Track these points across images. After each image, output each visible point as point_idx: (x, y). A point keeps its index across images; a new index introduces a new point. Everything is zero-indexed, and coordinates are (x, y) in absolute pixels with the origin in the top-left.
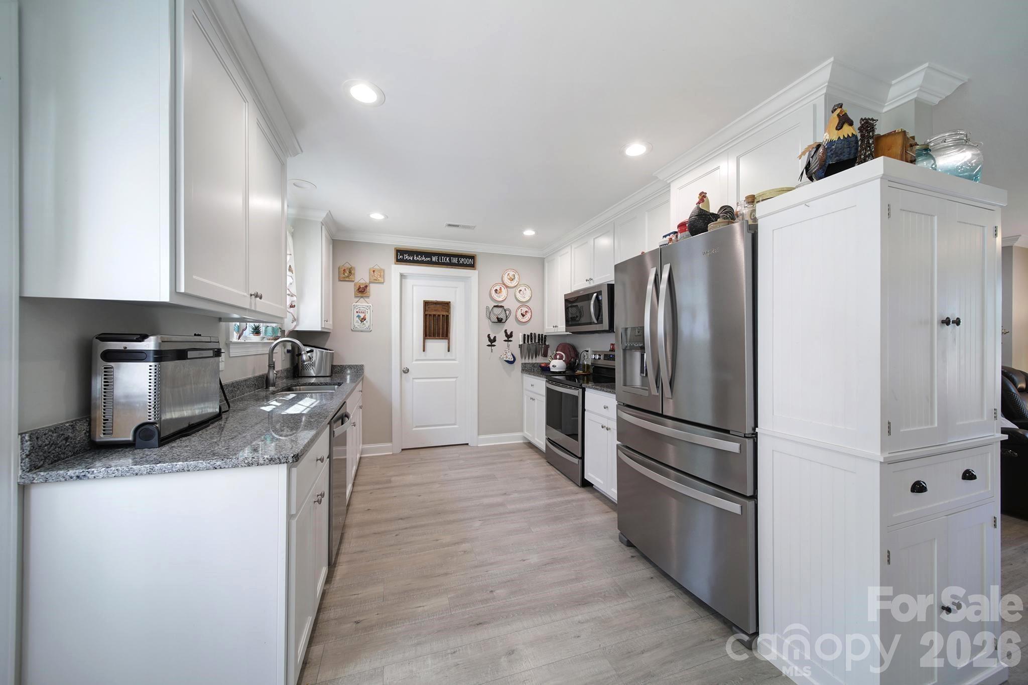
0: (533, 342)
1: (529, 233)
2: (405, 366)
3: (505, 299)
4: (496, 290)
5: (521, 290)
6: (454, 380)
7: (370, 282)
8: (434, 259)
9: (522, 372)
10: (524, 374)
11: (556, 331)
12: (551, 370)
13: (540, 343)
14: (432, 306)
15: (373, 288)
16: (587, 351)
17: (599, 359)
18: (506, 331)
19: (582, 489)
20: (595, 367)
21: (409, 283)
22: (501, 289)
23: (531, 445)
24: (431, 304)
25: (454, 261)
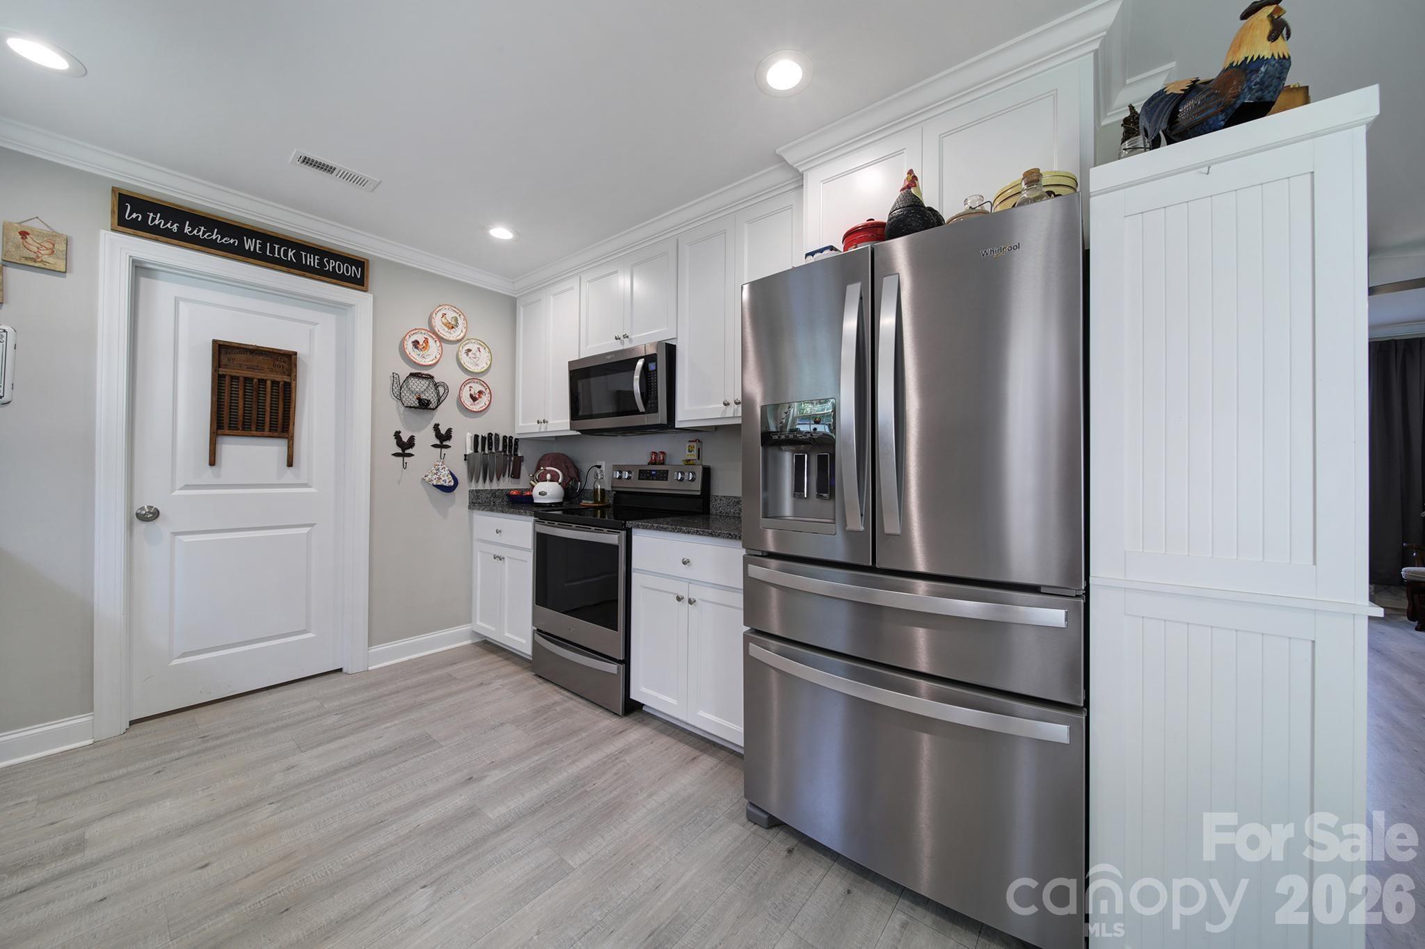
0: (494, 450)
1: (501, 233)
2: (145, 501)
3: (437, 362)
4: (416, 343)
5: (469, 350)
6: (306, 530)
8: (249, 244)
9: (469, 507)
10: (475, 511)
11: (543, 430)
12: (536, 501)
13: (507, 453)
14: (242, 357)
16: (599, 467)
17: (629, 478)
18: (436, 427)
19: (626, 720)
20: (618, 492)
22: (426, 341)
23: (488, 646)
24: (240, 353)
25: (310, 262)
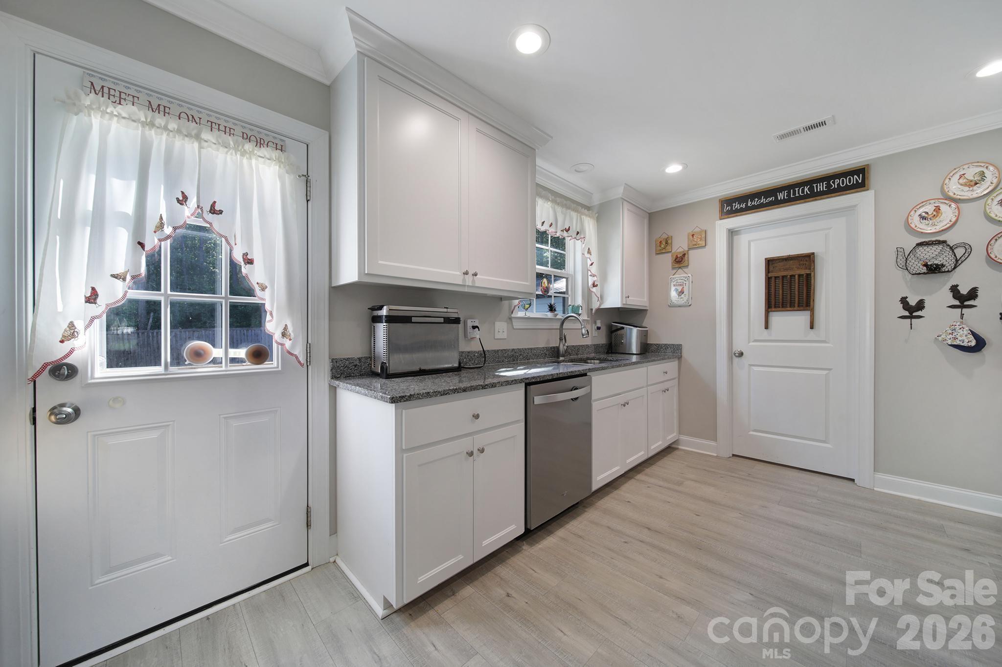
2: (737, 348)
3: (951, 226)
6: (825, 372)
7: (690, 249)
8: (780, 196)
14: (780, 264)
15: (693, 255)
21: (742, 241)
24: (780, 262)
25: (820, 188)
